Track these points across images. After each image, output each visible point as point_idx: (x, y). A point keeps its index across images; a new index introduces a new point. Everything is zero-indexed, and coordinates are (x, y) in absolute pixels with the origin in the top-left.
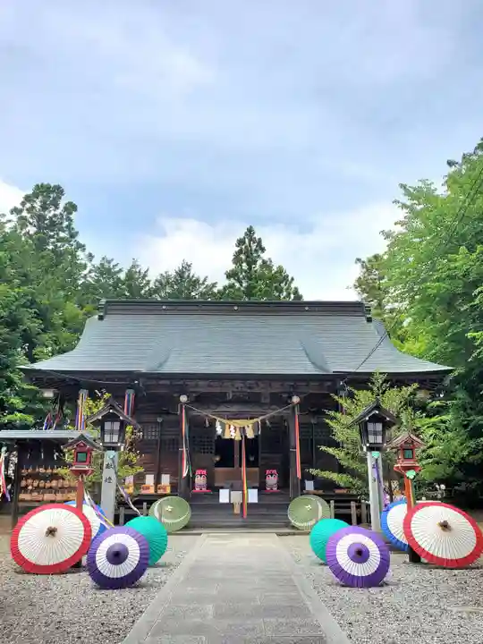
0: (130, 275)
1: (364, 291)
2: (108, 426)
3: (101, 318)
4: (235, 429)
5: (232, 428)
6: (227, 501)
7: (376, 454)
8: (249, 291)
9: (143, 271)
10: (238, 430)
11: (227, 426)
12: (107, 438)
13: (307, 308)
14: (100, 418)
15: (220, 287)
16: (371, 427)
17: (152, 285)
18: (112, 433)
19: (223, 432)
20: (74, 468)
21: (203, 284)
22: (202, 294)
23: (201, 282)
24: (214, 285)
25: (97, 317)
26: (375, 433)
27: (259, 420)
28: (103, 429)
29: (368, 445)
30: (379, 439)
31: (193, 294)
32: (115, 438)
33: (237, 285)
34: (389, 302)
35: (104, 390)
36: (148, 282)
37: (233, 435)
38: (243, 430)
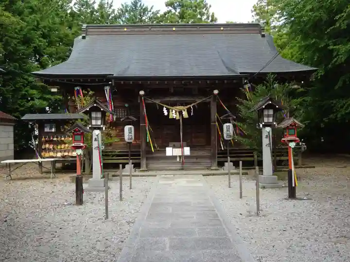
0: (101, 6)
1: (257, 14)
2: (94, 115)
3: (84, 38)
4: (176, 112)
5: (174, 111)
7: (268, 129)
8: (182, 16)
9: (110, 3)
11: (171, 110)
12: (94, 122)
13: (222, 29)
14: (88, 109)
15: (162, 13)
17: (116, 12)
18: (96, 119)
19: (168, 114)
20: (73, 145)
21: (150, 11)
22: (150, 19)
23: (149, 10)
24: (158, 12)
25: (80, 37)
26: (268, 116)
27: (191, 106)
28: (90, 116)
29: (263, 123)
30: (271, 120)
31: (144, 18)
32: (99, 122)
33: (173, 11)
34: (273, 21)
35: (89, 89)
36: (114, 11)
37: (175, 116)
38: (181, 113)
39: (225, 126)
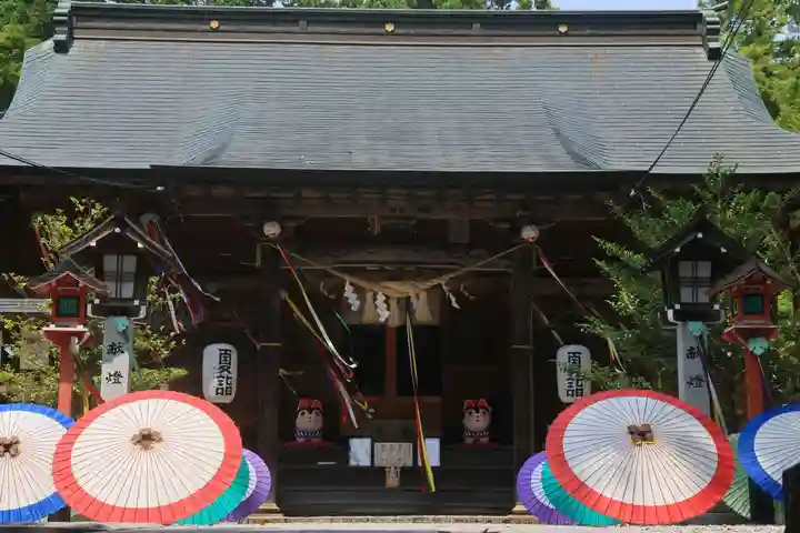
2: (110, 263)
3: (61, 47)
4: (387, 302)
5: (381, 298)
6: (366, 462)
7: (696, 327)
10: (393, 304)
11: (370, 295)
12: (110, 289)
13: (563, 29)
14: (93, 244)
16: (685, 269)
18: (120, 277)
19: (361, 308)
20: (52, 327)
26: (695, 283)
27: (443, 281)
28: (99, 270)
29: (677, 307)
30: (703, 295)
32: (128, 290)
37: (384, 315)
38: (406, 305)
39: (563, 355)
